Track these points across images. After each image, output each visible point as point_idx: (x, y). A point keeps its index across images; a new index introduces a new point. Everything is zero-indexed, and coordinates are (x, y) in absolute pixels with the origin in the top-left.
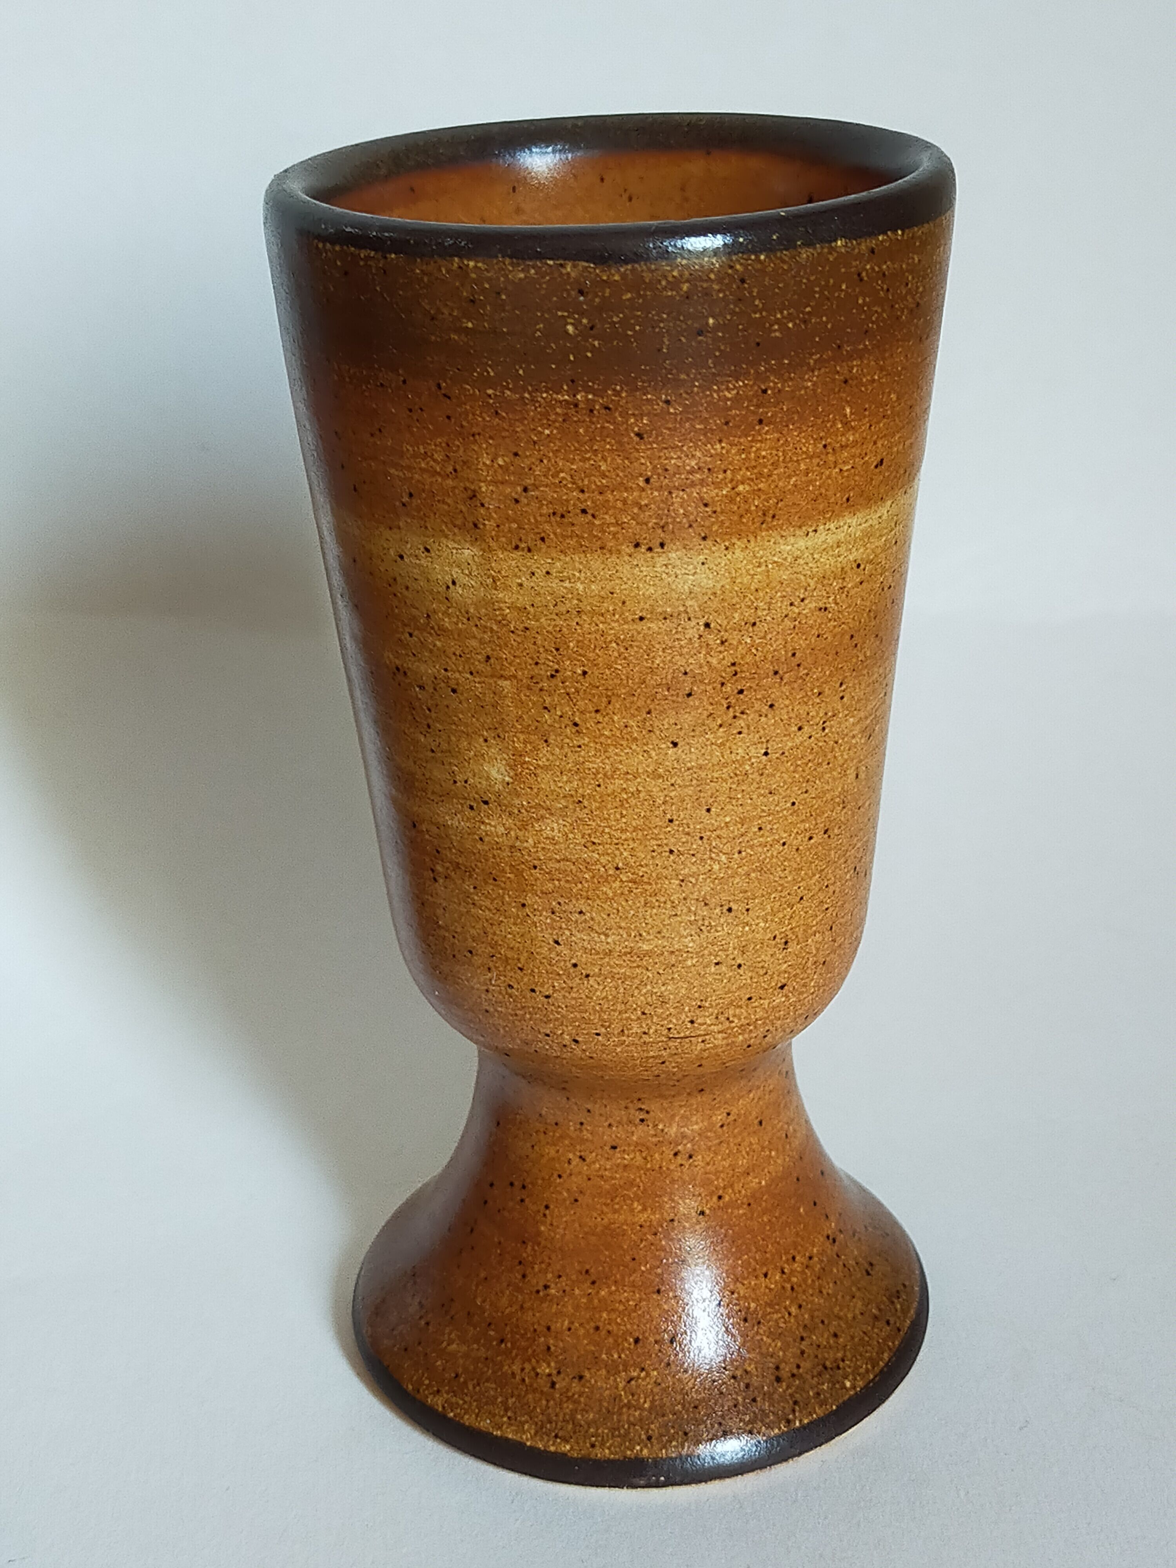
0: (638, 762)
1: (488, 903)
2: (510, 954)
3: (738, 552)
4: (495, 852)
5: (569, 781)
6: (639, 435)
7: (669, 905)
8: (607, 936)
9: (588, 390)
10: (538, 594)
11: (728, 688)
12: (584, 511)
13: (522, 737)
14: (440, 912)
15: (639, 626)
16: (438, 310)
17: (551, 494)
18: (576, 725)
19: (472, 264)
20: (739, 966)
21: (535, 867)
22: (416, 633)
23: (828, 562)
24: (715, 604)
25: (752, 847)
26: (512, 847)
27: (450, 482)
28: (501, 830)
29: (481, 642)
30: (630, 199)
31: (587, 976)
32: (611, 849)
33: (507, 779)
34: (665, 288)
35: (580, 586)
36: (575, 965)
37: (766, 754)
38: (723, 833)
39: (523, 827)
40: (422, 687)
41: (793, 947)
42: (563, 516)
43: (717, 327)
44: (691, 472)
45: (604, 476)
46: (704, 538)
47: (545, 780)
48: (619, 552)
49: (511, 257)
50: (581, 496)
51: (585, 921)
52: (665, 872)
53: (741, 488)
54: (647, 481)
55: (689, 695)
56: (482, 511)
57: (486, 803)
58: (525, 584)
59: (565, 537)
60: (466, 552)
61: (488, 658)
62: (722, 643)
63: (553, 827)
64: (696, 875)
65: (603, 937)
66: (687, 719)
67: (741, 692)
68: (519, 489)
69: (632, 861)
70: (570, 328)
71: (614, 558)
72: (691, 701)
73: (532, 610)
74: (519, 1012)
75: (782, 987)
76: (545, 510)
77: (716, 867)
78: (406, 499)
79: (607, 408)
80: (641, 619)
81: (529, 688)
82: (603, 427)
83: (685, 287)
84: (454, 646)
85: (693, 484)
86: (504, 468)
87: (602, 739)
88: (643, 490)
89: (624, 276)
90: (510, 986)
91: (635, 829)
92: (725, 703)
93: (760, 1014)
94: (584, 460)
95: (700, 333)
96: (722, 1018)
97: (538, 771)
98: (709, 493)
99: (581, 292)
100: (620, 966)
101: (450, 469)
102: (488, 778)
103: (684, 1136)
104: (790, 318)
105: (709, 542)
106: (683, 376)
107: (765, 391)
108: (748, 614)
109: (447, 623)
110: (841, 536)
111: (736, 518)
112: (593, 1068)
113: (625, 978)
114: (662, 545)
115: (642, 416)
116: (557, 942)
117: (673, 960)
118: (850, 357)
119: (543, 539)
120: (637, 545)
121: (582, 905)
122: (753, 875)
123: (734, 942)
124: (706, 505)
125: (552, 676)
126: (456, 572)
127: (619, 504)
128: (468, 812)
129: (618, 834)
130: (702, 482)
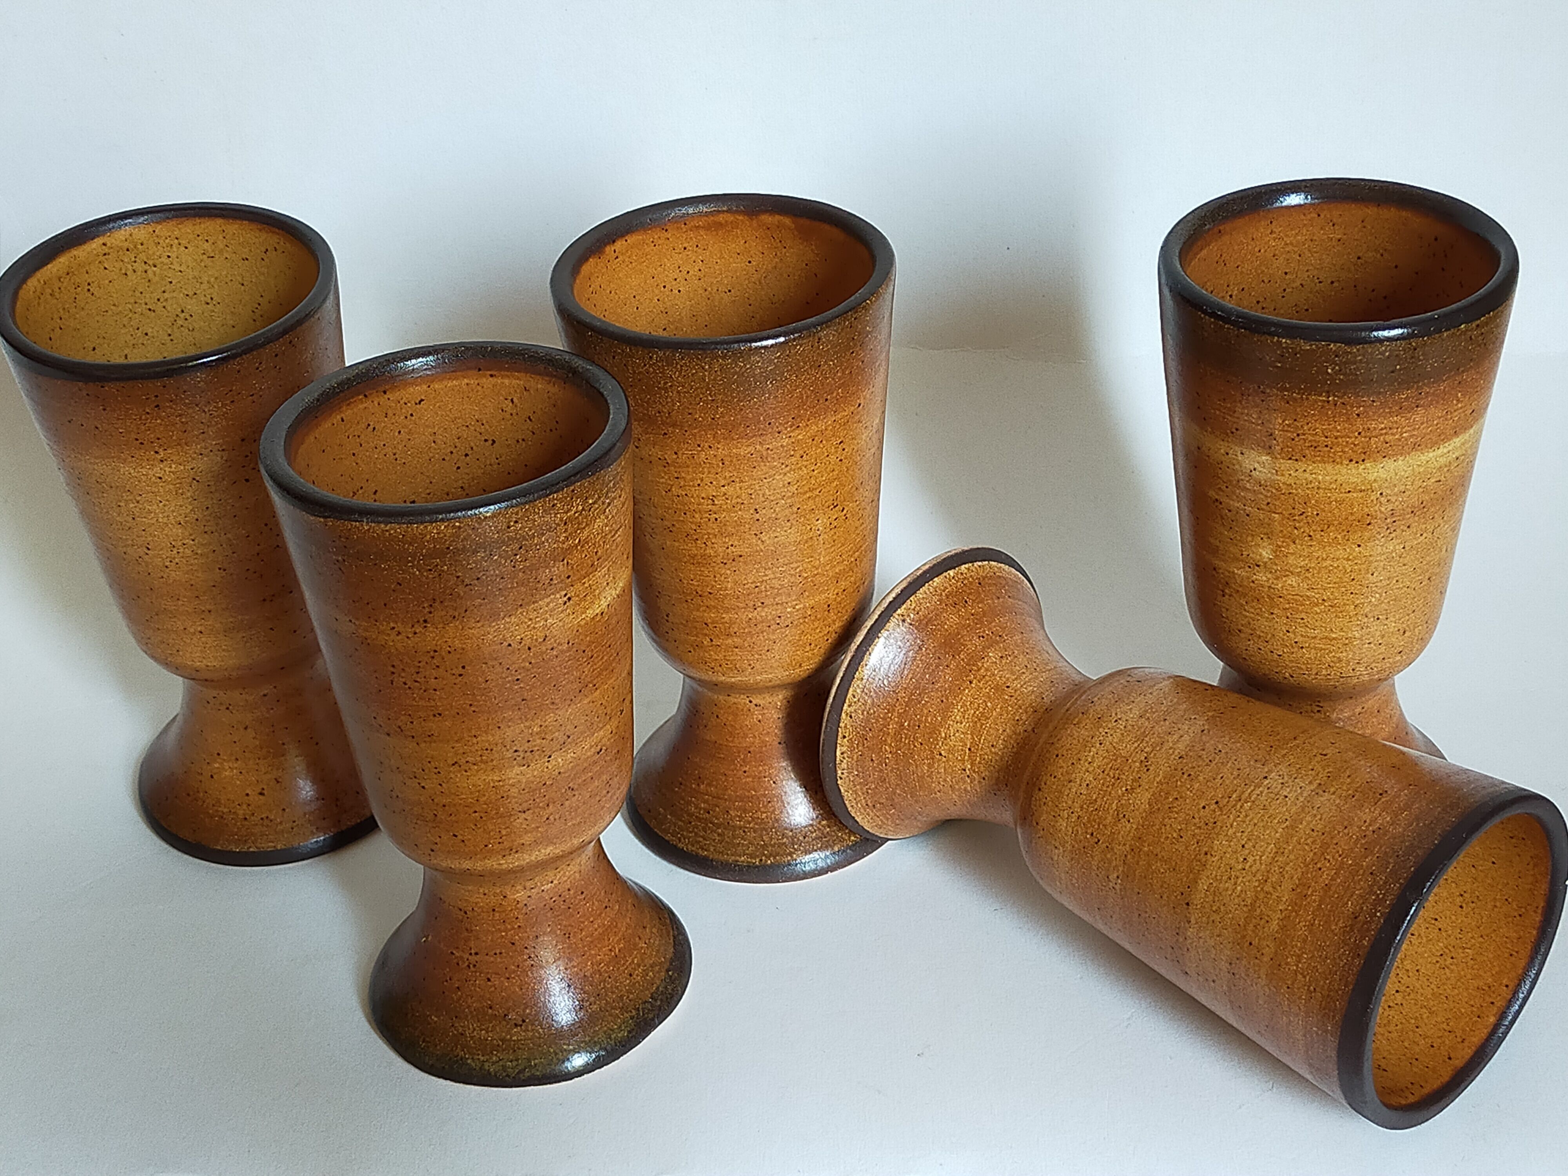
0: (1340, 553)
1: (1253, 610)
2: (1262, 634)
3: (1400, 462)
4: (1260, 588)
5: (1304, 560)
6: (1358, 415)
7: (1348, 617)
8: (1314, 630)
9: (1334, 396)
10: (1298, 479)
11: (1388, 520)
12: (1327, 446)
13: (1281, 539)
14: (1223, 610)
15: (1347, 495)
16: (1264, 357)
17: (1310, 438)
18: (1310, 536)
19: (1284, 341)
20: (1380, 644)
21: (1281, 597)
22: (1230, 487)
23: (1442, 460)
24: (1386, 485)
25: (1392, 590)
26: (1270, 587)
27: (1259, 427)
28: (1264, 578)
29: (1266, 496)
30: (1334, 225)
31: (1302, 648)
32: (1321, 591)
33: (1271, 557)
34: (1377, 355)
35: (1320, 477)
36: (1296, 642)
37: (1404, 548)
38: (1379, 584)
39: (1277, 578)
40: (1230, 511)
41: (1407, 634)
42: (1315, 447)
43: (1400, 370)
44: (1382, 429)
45: (1338, 431)
46: (1384, 457)
47: (1291, 560)
48: (1341, 463)
49: (1304, 339)
50: (1326, 440)
51: (1304, 623)
52: (1348, 602)
53: (1404, 435)
54: (1359, 434)
55: (1369, 524)
56: (1275, 442)
57: (1258, 566)
58: (1293, 474)
59: (1315, 456)
60: (1264, 458)
61: (1268, 503)
62: (1388, 501)
63: (1292, 581)
64: (1363, 604)
65: (1312, 631)
66: (1367, 534)
67: (1394, 522)
68: (1295, 435)
69: (1331, 597)
70: (1329, 371)
71: (1339, 466)
72: (1369, 527)
73: (1294, 486)
74: (1263, 661)
75: (1400, 653)
76: (1307, 445)
77: (1373, 600)
78: (1234, 430)
79: (1343, 404)
80: (1349, 492)
81: (1288, 519)
82: (1341, 412)
83: (1387, 354)
84: (1250, 495)
85: (1382, 435)
86: (1289, 426)
87: (1323, 543)
88: (1356, 437)
89: (1358, 350)
90: (1260, 649)
91: (1335, 583)
92: (1386, 527)
93: (1388, 665)
94: (1329, 425)
95: (1393, 372)
96: (1368, 668)
97: (1288, 555)
98: (1388, 438)
99: (1336, 356)
100: (1320, 644)
101: (1260, 422)
102: (1260, 555)
103: (1340, 719)
104: (1435, 362)
105: (1386, 459)
106: (1382, 390)
107: (1420, 394)
108: (1402, 488)
109: (1248, 486)
110: (1450, 448)
111: (1400, 448)
112: (1299, 688)
113: (1322, 649)
114: (1363, 461)
115: (1360, 406)
116: (1288, 631)
117: (1347, 642)
118: (1463, 372)
119: (1304, 457)
120: (1351, 461)
121: (1303, 615)
122: (1391, 603)
123: (1378, 633)
124: (1387, 443)
125: (1301, 515)
126: (1256, 465)
127: (1344, 443)
128: (1247, 569)
129: (1326, 585)
130: (1386, 434)
